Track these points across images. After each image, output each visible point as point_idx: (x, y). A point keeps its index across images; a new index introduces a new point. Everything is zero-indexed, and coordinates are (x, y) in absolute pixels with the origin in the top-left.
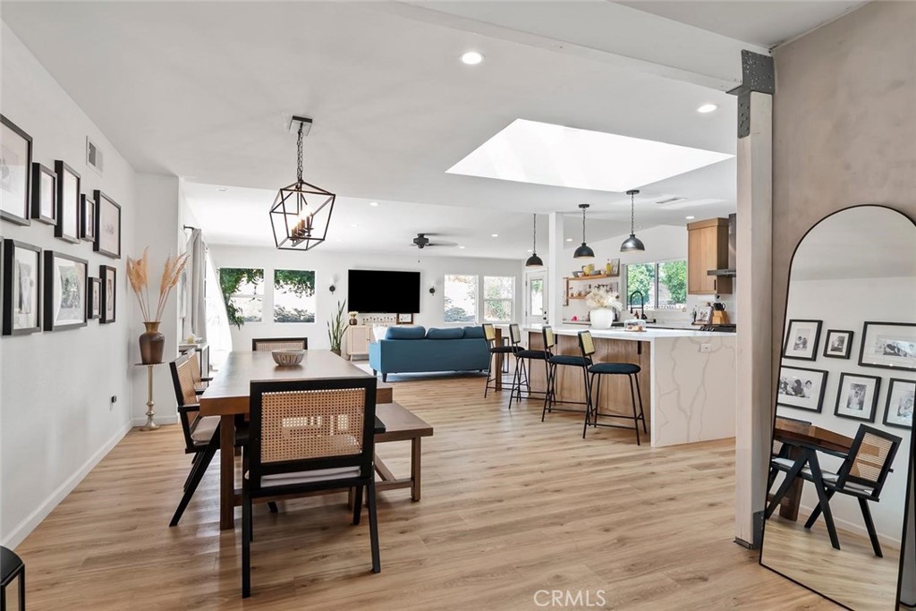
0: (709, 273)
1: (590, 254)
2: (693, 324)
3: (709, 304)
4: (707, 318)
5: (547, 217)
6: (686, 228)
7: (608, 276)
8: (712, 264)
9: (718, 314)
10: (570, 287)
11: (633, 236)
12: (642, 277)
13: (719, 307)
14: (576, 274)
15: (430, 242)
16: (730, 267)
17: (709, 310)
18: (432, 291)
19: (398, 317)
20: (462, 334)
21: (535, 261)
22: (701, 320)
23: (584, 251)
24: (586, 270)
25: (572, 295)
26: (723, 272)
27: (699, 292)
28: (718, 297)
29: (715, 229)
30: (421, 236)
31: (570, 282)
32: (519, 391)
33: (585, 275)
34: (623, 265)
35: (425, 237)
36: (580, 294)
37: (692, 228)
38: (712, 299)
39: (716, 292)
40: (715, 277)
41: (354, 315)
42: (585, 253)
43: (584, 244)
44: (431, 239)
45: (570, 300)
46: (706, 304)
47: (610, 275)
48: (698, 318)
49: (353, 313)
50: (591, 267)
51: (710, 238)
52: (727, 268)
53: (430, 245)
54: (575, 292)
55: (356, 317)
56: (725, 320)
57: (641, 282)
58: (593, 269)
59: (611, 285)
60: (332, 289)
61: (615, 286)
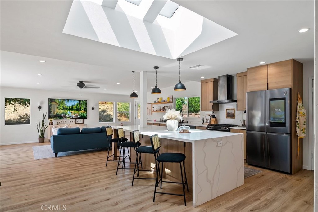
0: (210, 102)
1: (159, 91)
2: (203, 123)
3: (209, 115)
4: (209, 121)
5: (139, 73)
6: (200, 82)
7: (168, 103)
8: (211, 98)
9: (213, 119)
10: (153, 107)
11: (180, 82)
12: (180, 103)
13: (213, 116)
14: (155, 102)
15: (86, 86)
16: (219, 99)
17: (209, 118)
18: (93, 109)
19: (76, 121)
20: (100, 130)
21: (134, 95)
22: (206, 122)
23: (156, 90)
24: (159, 100)
25: (154, 111)
26: (216, 102)
27: (206, 110)
28: (213, 112)
29: (212, 83)
30: (81, 82)
31: (153, 105)
32: (124, 163)
33: (159, 102)
34: (174, 98)
35: (83, 83)
36: (157, 110)
37: (203, 82)
38: (211, 113)
39: (213, 110)
40: (212, 104)
41: (52, 120)
42: (157, 91)
43: (156, 87)
44: (86, 84)
45: (153, 113)
46: (208, 115)
47: (169, 102)
48: (205, 121)
49: (51, 119)
50: (162, 99)
51: (211, 86)
52: (218, 100)
53: (86, 87)
54: (155, 109)
55: (52, 121)
56: (216, 123)
57: (179, 105)
58: (162, 100)
59: (169, 106)
60: (40, 108)
61: (171, 107)
